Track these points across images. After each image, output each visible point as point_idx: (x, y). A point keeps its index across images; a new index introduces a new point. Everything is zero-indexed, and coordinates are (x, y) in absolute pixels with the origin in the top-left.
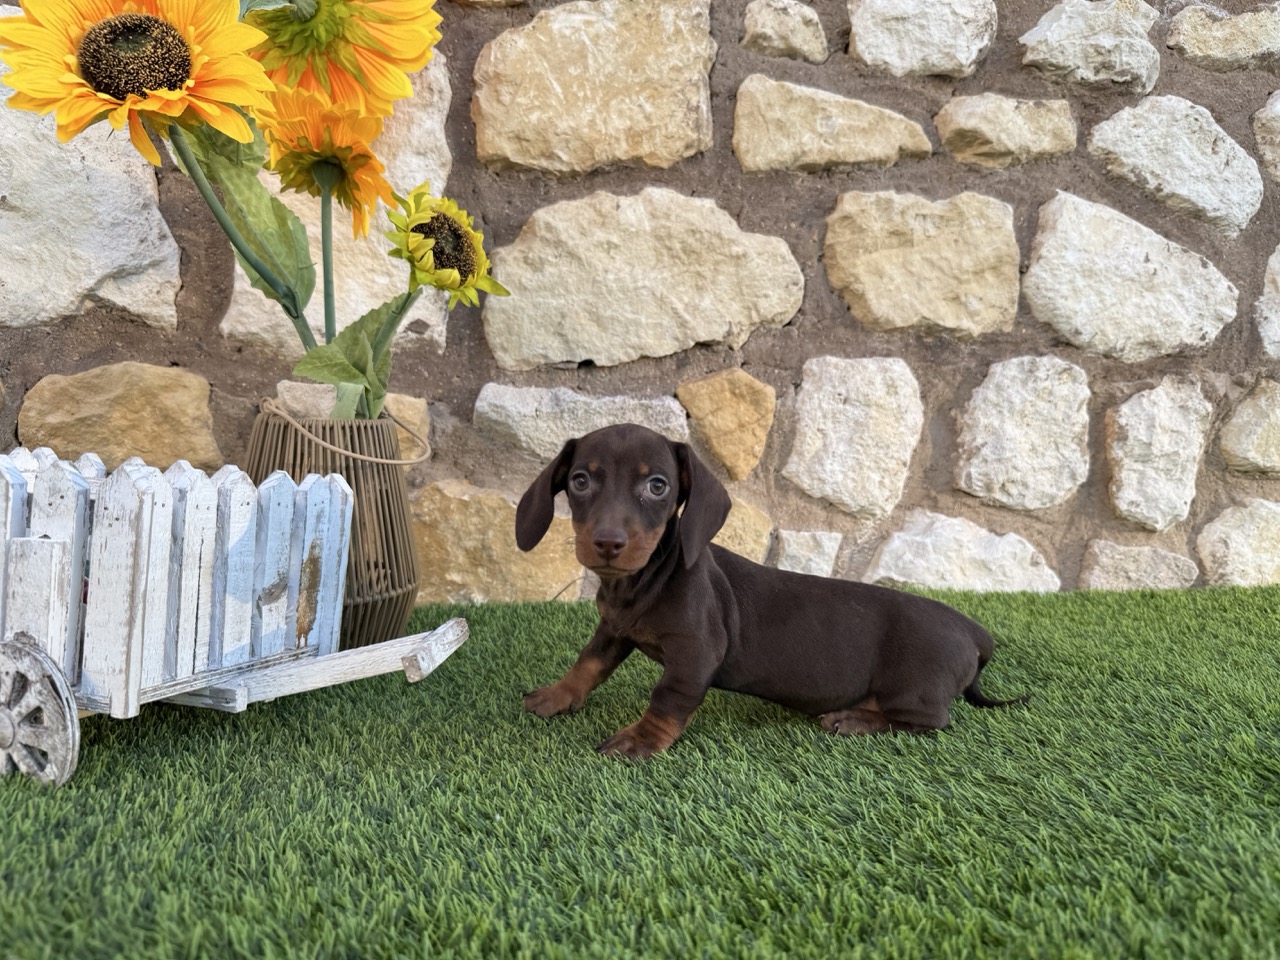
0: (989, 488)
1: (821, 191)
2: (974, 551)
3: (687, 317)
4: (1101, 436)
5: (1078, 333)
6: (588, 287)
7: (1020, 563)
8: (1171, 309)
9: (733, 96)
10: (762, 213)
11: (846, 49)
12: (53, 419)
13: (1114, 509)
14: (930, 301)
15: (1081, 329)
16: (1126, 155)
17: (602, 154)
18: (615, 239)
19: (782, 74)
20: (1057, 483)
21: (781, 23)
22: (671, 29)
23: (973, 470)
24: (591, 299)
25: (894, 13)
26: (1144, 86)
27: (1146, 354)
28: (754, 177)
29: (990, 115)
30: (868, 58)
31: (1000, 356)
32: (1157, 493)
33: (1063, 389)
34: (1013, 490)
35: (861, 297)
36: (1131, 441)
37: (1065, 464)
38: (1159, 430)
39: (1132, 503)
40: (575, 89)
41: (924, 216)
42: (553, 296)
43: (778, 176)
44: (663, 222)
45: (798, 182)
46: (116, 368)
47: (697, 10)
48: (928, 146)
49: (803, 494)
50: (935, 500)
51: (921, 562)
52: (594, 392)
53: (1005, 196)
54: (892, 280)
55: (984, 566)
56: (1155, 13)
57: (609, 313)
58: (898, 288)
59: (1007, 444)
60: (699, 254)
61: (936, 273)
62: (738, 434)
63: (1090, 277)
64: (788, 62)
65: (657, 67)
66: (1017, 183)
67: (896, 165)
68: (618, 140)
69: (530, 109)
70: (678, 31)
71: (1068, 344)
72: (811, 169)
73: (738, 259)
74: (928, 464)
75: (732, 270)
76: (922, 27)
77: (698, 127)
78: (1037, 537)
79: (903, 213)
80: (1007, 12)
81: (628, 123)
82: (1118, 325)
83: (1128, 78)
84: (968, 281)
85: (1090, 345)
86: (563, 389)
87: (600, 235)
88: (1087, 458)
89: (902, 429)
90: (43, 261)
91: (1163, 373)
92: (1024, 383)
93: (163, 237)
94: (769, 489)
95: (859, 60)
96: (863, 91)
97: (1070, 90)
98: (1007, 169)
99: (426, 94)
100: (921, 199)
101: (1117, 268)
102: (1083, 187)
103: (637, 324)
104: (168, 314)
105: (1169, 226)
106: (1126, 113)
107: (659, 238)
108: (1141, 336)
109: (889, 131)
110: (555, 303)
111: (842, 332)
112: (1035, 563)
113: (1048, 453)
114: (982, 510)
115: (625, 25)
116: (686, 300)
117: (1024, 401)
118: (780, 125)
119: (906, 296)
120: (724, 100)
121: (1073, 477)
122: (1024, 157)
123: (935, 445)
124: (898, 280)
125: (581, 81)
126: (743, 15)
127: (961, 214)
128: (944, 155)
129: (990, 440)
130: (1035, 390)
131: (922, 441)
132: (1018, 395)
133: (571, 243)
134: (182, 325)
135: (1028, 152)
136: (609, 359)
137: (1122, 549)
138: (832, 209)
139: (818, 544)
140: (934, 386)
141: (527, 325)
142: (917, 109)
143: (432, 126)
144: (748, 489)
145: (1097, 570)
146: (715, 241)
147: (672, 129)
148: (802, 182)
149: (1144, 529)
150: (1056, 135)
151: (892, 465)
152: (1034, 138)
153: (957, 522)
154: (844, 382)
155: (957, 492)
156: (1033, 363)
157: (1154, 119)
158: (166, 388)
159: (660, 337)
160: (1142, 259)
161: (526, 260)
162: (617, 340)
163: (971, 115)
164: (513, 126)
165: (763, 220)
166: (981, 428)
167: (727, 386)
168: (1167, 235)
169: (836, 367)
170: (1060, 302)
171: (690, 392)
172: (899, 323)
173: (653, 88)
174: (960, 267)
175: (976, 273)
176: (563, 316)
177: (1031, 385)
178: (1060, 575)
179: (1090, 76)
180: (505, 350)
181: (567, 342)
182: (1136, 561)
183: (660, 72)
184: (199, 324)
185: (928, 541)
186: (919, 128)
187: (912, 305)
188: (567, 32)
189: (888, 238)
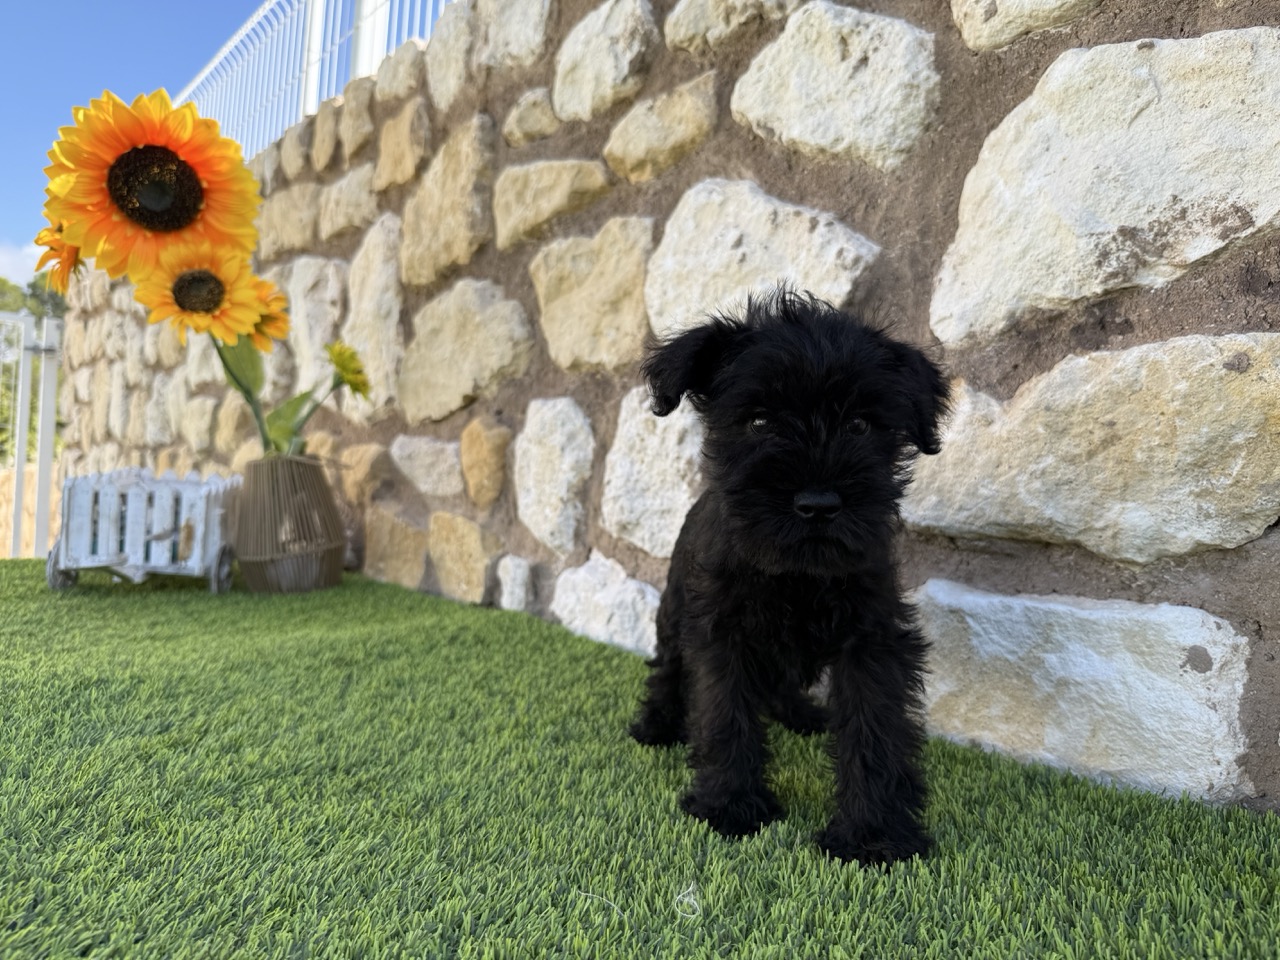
2: (602, 595)
3: (459, 377)
10: (514, 282)
14: (582, 339)
17: (436, 266)
19: (525, 159)
23: (605, 509)
28: (503, 255)
30: (564, 116)
31: (627, 388)
37: (677, 507)
41: (580, 255)
43: (520, 249)
48: (600, 179)
54: (562, 323)
57: (434, 380)
58: (565, 331)
60: (466, 328)
61: (588, 310)
63: (681, 283)
77: (473, 227)
79: (563, 259)
81: (445, 238)
84: (607, 313)
86: (427, 438)
92: (635, 415)
97: (717, 55)
98: (659, 177)
100: (578, 240)
101: (704, 265)
103: (444, 387)
109: (563, 181)
111: (552, 377)
116: (461, 364)
119: (569, 337)
122: (663, 159)
124: (566, 323)
128: (621, 183)
135: (661, 151)
136: (436, 414)
146: (469, 315)
147: (462, 234)
160: (733, 244)
162: (437, 400)
165: (515, 287)
172: (564, 364)
174: (600, 300)
175: (614, 301)
180: (407, 413)
186: (594, 166)
187: (570, 345)
188: (430, 185)
189: (560, 284)
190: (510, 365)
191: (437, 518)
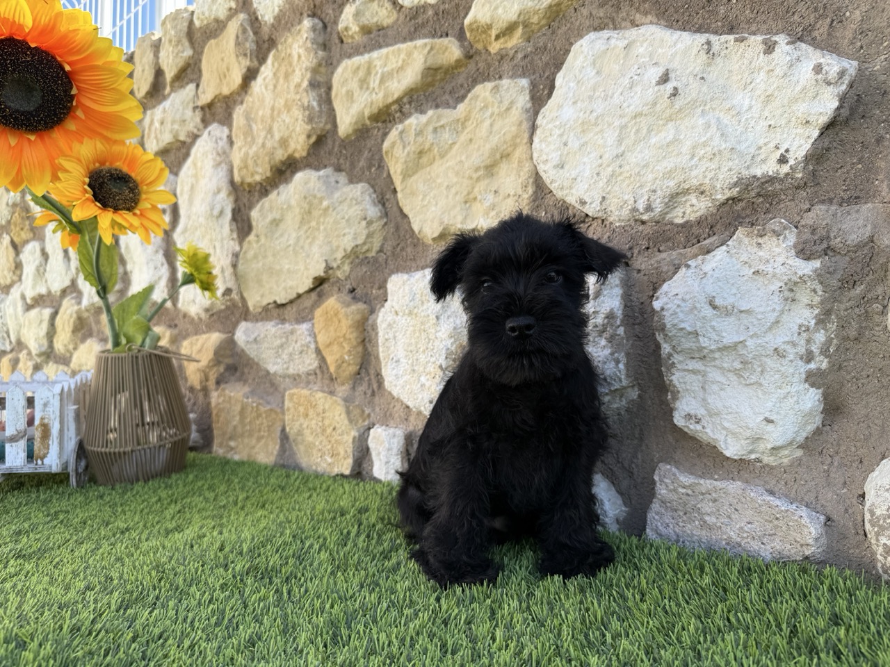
3: (308, 261)
10: (358, 166)
13: (673, 425)
14: (452, 207)
15: (584, 197)
18: (278, 216)
19: (362, 51)
27: (699, 207)
36: (673, 331)
39: (691, 417)
47: (306, 35)
48: (458, 54)
57: (278, 267)
58: (429, 203)
60: (311, 214)
61: (456, 179)
62: (333, 347)
72: (380, 119)
73: (328, 211)
75: (327, 219)
81: (281, 135)
84: (482, 177)
85: (607, 213)
87: (270, 216)
91: (732, 227)
94: (374, 390)
99: (218, 158)
101: (619, 107)
103: (290, 271)
108: (672, 184)
109: (415, 60)
111: (411, 250)
115: (278, 69)
116: (308, 248)
118: (350, 94)
119: (434, 208)
125: (263, 118)
127: (471, 111)
144: (354, 389)
147: (298, 128)
159: (301, 279)
160: (655, 81)
165: (358, 172)
175: (490, 166)
178: (630, 503)
180: (248, 300)
181: (266, 291)
188: (258, 90)
189: (420, 158)
190: (364, 243)
191: (292, 396)
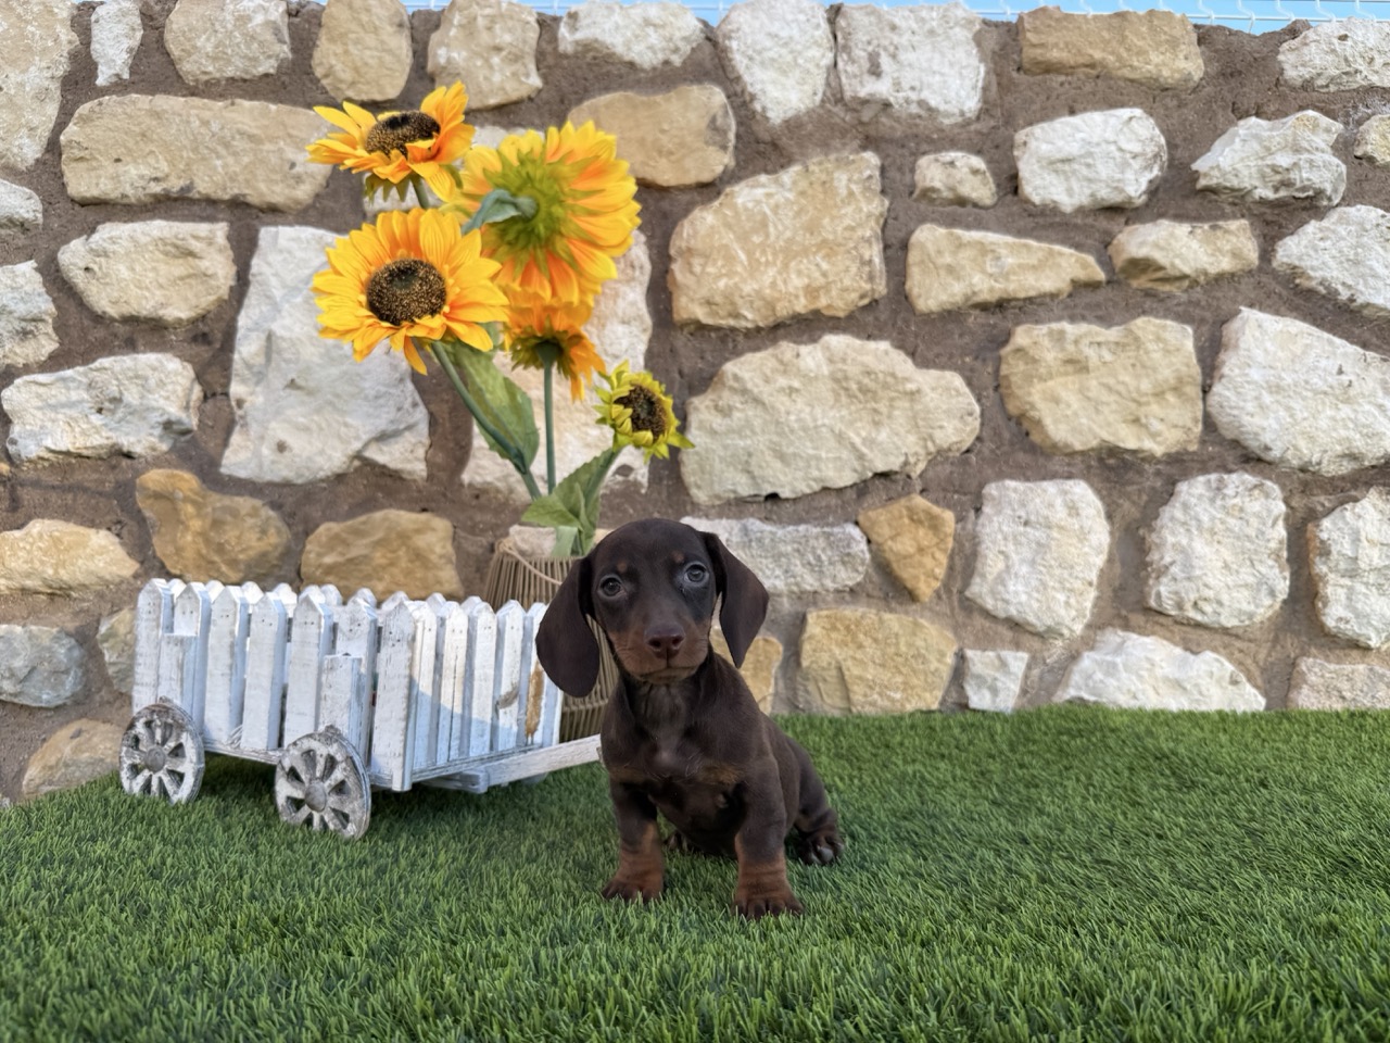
0: (1180, 606)
1: (994, 326)
2: (1168, 670)
3: (865, 450)
4: (1301, 551)
5: (1267, 449)
6: (772, 428)
7: (1219, 681)
8: (1371, 419)
9: (905, 246)
10: (936, 350)
11: (1016, 190)
12: (329, 560)
13: (1322, 626)
14: (1109, 424)
15: (1270, 444)
16: (1313, 268)
17: (783, 310)
18: (796, 384)
19: (952, 222)
20: (1255, 600)
21: (949, 176)
22: (843, 192)
23: (1163, 589)
24: (775, 438)
25: (1059, 156)
26: (1330, 199)
27: (1346, 467)
28: (928, 318)
29: (1162, 243)
30: (1036, 199)
31: (1186, 474)
32: (1368, 609)
33: (1255, 505)
34: (1208, 608)
35: (1038, 423)
36: (1334, 556)
37: (1262, 581)
38: (1365, 543)
39: (1341, 619)
40: (758, 254)
41: (1099, 344)
42: (741, 437)
43: (951, 316)
44: (840, 366)
45: (971, 319)
46: (378, 515)
47: (868, 173)
48: (1101, 275)
49: (987, 614)
50: (1126, 619)
51: (1112, 682)
52: (780, 522)
53: (1183, 318)
54: (1069, 406)
55: (1178, 685)
56: (1338, 127)
57: (791, 450)
58: (1076, 414)
59: (1196, 562)
60: (875, 393)
61: (1113, 398)
62: (917, 557)
63: (1277, 393)
64: (959, 211)
65: (831, 229)
66: (1197, 304)
67: (1070, 295)
68: (797, 297)
69: (719, 277)
70: (851, 194)
71: (1260, 460)
72: (984, 307)
73: (913, 395)
74: (1117, 583)
75: (907, 405)
76: (1088, 166)
77: (871, 278)
78: (1237, 655)
79: (1076, 342)
80: (1178, 141)
81: (806, 281)
82: (1312, 439)
83: (1311, 193)
84: (1148, 404)
85: (1282, 460)
86: (751, 520)
87: (782, 382)
88: (1287, 574)
89: (1086, 549)
90: (321, 429)
91: (1368, 485)
92: (1212, 501)
93: (415, 405)
94: (952, 610)
95: (1027, 201)
96: (1033, 229)
97: (1249, 209)
98: (1186, 291)
99: (629, 271)
100: (1095, 328)
101: (1307, 382)
102: (1269, 302)
103: (818, 458)
104: (418, 468)
105: (1367, 335)
106: (1312, 227)
107: (837, 381)
108: (1339, 449)
109: (1059, 266)
110: (742, 443)
111: (1021, 457)
112: (1234, 682)
113: (1243, 570)
114: (1176, 628)
115: (803, 193)
116: (864, 434)
117: (1213, 519)
118: (950, 270)
119: (1084, 421)
120: (896, 250)
121: (1272, 593)
122: (1202, 279)
123: (1123, 564)
124: (1075, 405)
125: (763, 247)
126: (913, 171)
127: (1137, 339)
128: (1118, 282)
129: (1179, 558)
130: (1224, 507)
131: (1110, 560)
132: (1206, 513)
133: (756, 390)
134: (430, 477)
135: (1206, 273)
136: (793, 491)
137: (1332, 667)
138: (1006, 342)
139: (1003, 664)
140: (1119, 506)
141: (717, 465)
142: (1090, 242)
143: (634, 298)
144: (931, 610)
145: (1305, 690)
146: (889, 379)
147: (847, 282)
148: (974, 320)
149: (1357, 646)
150: (1235, 255)
151: (1078, 585)
152: (1211, 260)
153: (1149, 641)
154: (1023, 505)
155: (1148, 610)
156: (1221, 481)
157: (1342, 231)
158: (418, 531)
159: (840, 470)
160: (1335, 371)
161: (716, 407)
162: (800, 474)
163: (1142, 244)
164: (704, 292)
165: (938, 356)
166: (1169, 546)
167: (905, 512)
168: (1365, 346)
169: (1015, 490)
170: (1246, 419)
171: (869, 519)
172: (1078, 446)
173: (829, 248)
174: (1138, 390)
175: (1156, 395)
176: (750, 455)
177: (1219, 502)
178: (1266, 694)
179: (1270, 195)
180: (699, 487)
181: (753, 478)
182: (1349, 679)
183: (835, 232)
184: (443, 476)
185: (1118, 660)
186: (1091, 259)
187: (1090, 429)
188: (750, 205)
189: (1063, 367)
191: (819, 618)
